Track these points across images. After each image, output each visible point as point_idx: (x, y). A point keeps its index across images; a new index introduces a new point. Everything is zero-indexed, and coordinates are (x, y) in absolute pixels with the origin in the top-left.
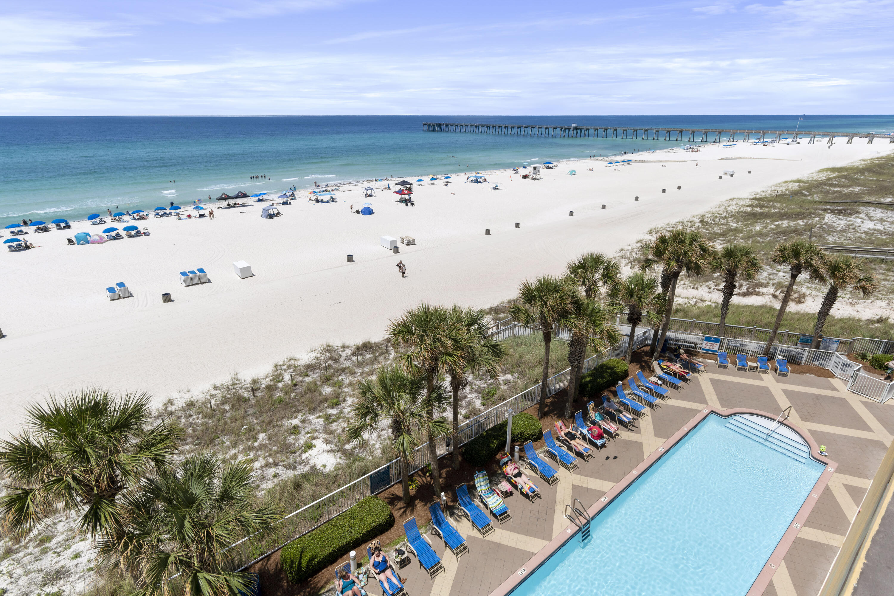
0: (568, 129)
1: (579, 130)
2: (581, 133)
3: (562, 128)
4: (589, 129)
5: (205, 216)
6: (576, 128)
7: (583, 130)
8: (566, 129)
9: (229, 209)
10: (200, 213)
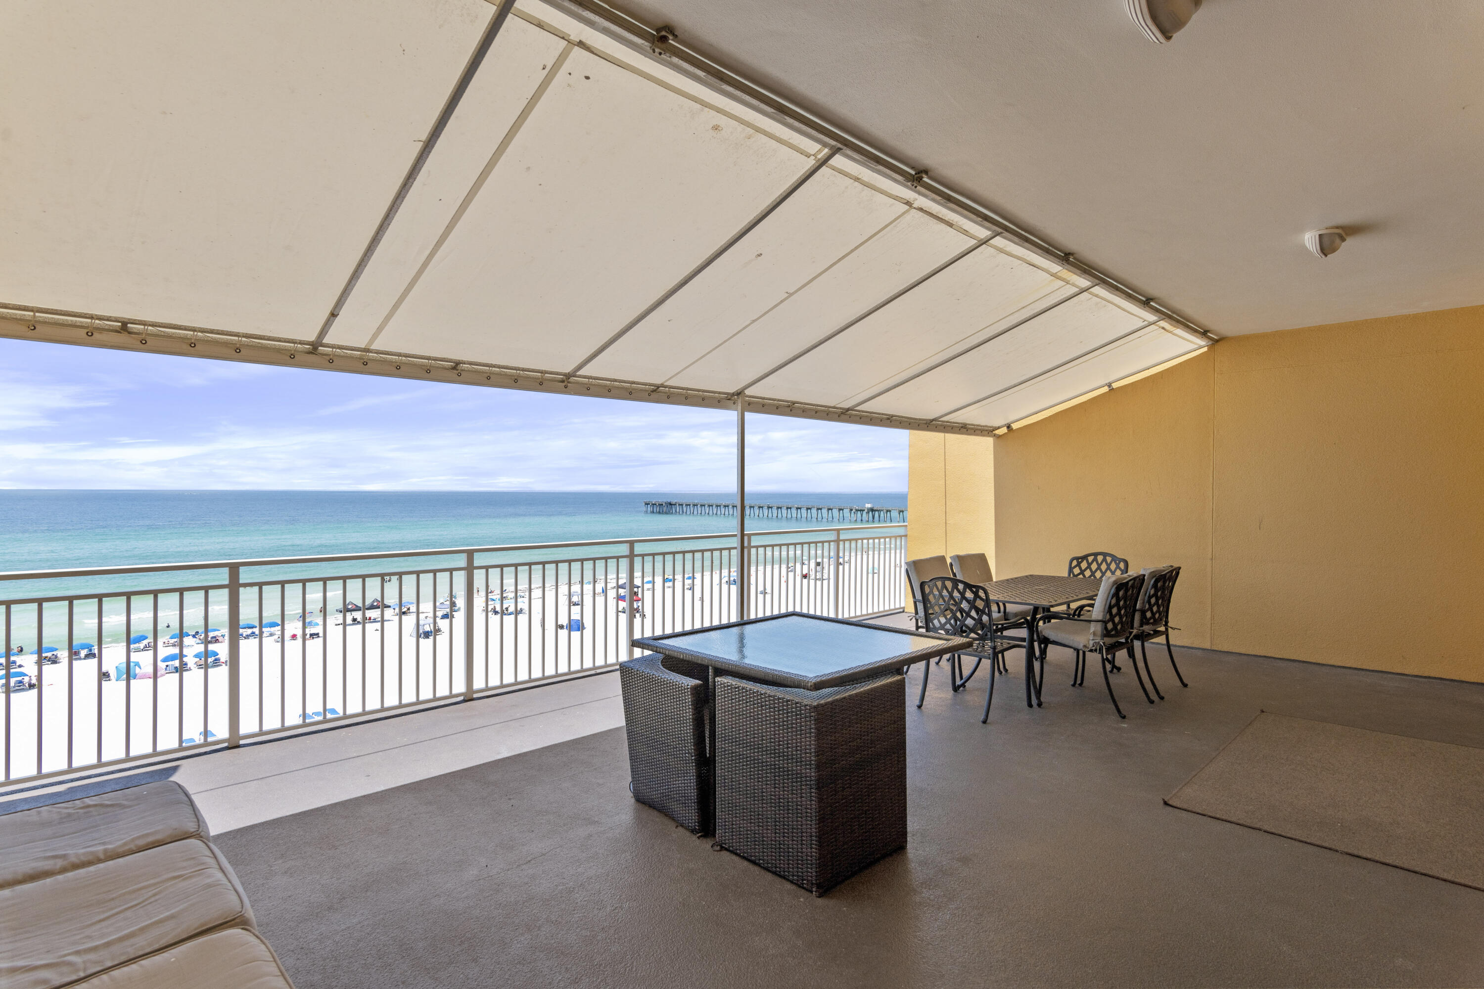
0: (861, 511)
1: (877, 513)
2: (879, 517)
3: (851, 510)
4: (890, 511)
5: (319, 637)
6: (872, 510)
7: (882, 513)
8: (857, 510)
9: (354, 626)
10: (312, 632)
